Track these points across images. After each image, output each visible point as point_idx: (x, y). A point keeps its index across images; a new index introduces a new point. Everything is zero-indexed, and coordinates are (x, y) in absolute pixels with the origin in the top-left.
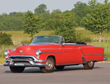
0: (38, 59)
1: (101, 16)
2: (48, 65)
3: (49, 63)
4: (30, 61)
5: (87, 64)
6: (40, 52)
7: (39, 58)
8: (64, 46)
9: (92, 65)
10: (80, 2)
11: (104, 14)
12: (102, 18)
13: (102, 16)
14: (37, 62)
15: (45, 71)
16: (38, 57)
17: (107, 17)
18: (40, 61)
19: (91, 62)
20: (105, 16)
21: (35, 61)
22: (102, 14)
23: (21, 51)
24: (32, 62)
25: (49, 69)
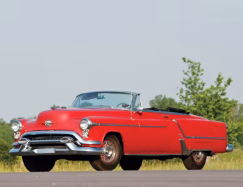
0: (86, 139)
1: (208, 112)
2: (107, 153)
3: (109, 149)
4: (69, 142)
5: (190, 158)
6: (90, 123)
7: (88, 136)
8: (140, 114)
9: (201, 159)
10: (161, 96)
11: (214, 107)
12: (210, 116)
13: (211, 111)
14: (82, 145)
15: (100, 167)
16: (85, 135)
17: (221, 112)
18: (89, 143)
19: (200, 153)
20: (217, 111)
21: (78, 142)
22: (211, 107)
23: (49, 122)
24: (71, 146)
25: (109, 161)
